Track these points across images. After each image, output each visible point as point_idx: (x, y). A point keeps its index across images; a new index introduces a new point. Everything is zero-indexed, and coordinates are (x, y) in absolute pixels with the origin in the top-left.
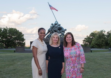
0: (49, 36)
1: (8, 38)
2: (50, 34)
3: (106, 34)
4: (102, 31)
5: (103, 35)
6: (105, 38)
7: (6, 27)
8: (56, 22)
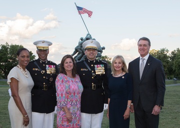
0: (77, 58)
1: (9, 61)
2: (78, 55)
3: (169, 54)
4: (164, 50)
5: (165, 56)
6: (168, 62)
7: (7, 43)
8: (88, 35)
